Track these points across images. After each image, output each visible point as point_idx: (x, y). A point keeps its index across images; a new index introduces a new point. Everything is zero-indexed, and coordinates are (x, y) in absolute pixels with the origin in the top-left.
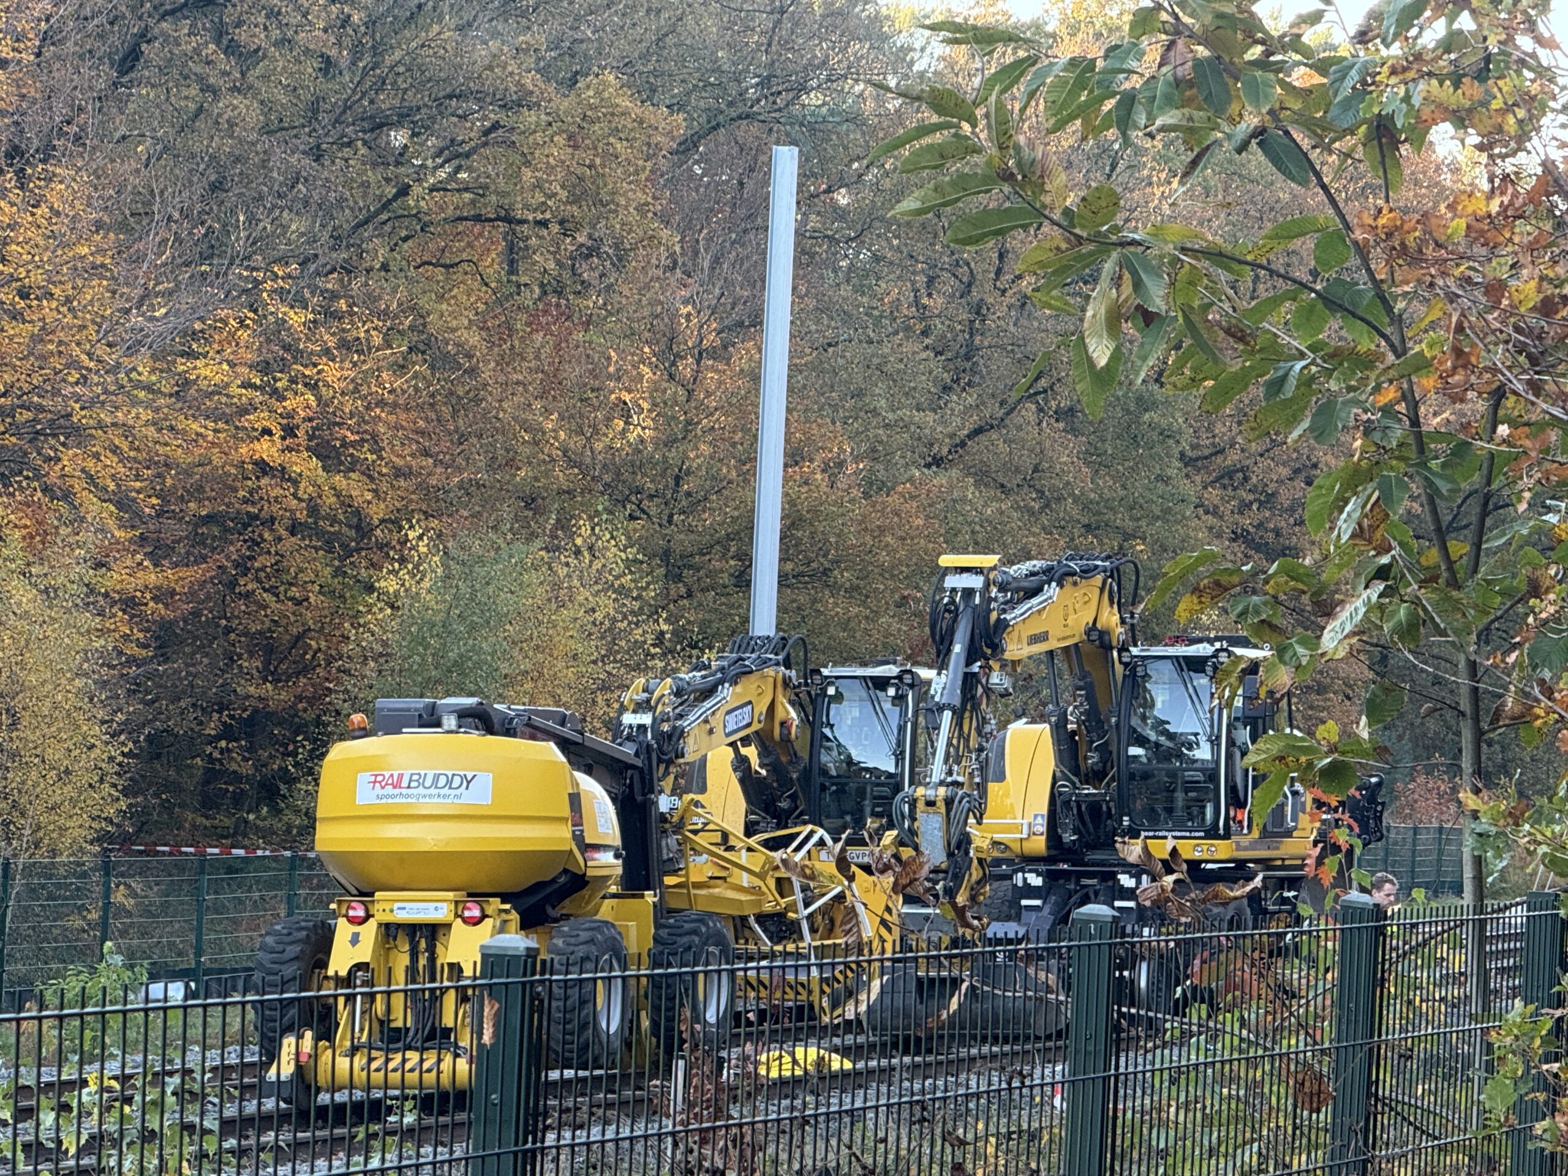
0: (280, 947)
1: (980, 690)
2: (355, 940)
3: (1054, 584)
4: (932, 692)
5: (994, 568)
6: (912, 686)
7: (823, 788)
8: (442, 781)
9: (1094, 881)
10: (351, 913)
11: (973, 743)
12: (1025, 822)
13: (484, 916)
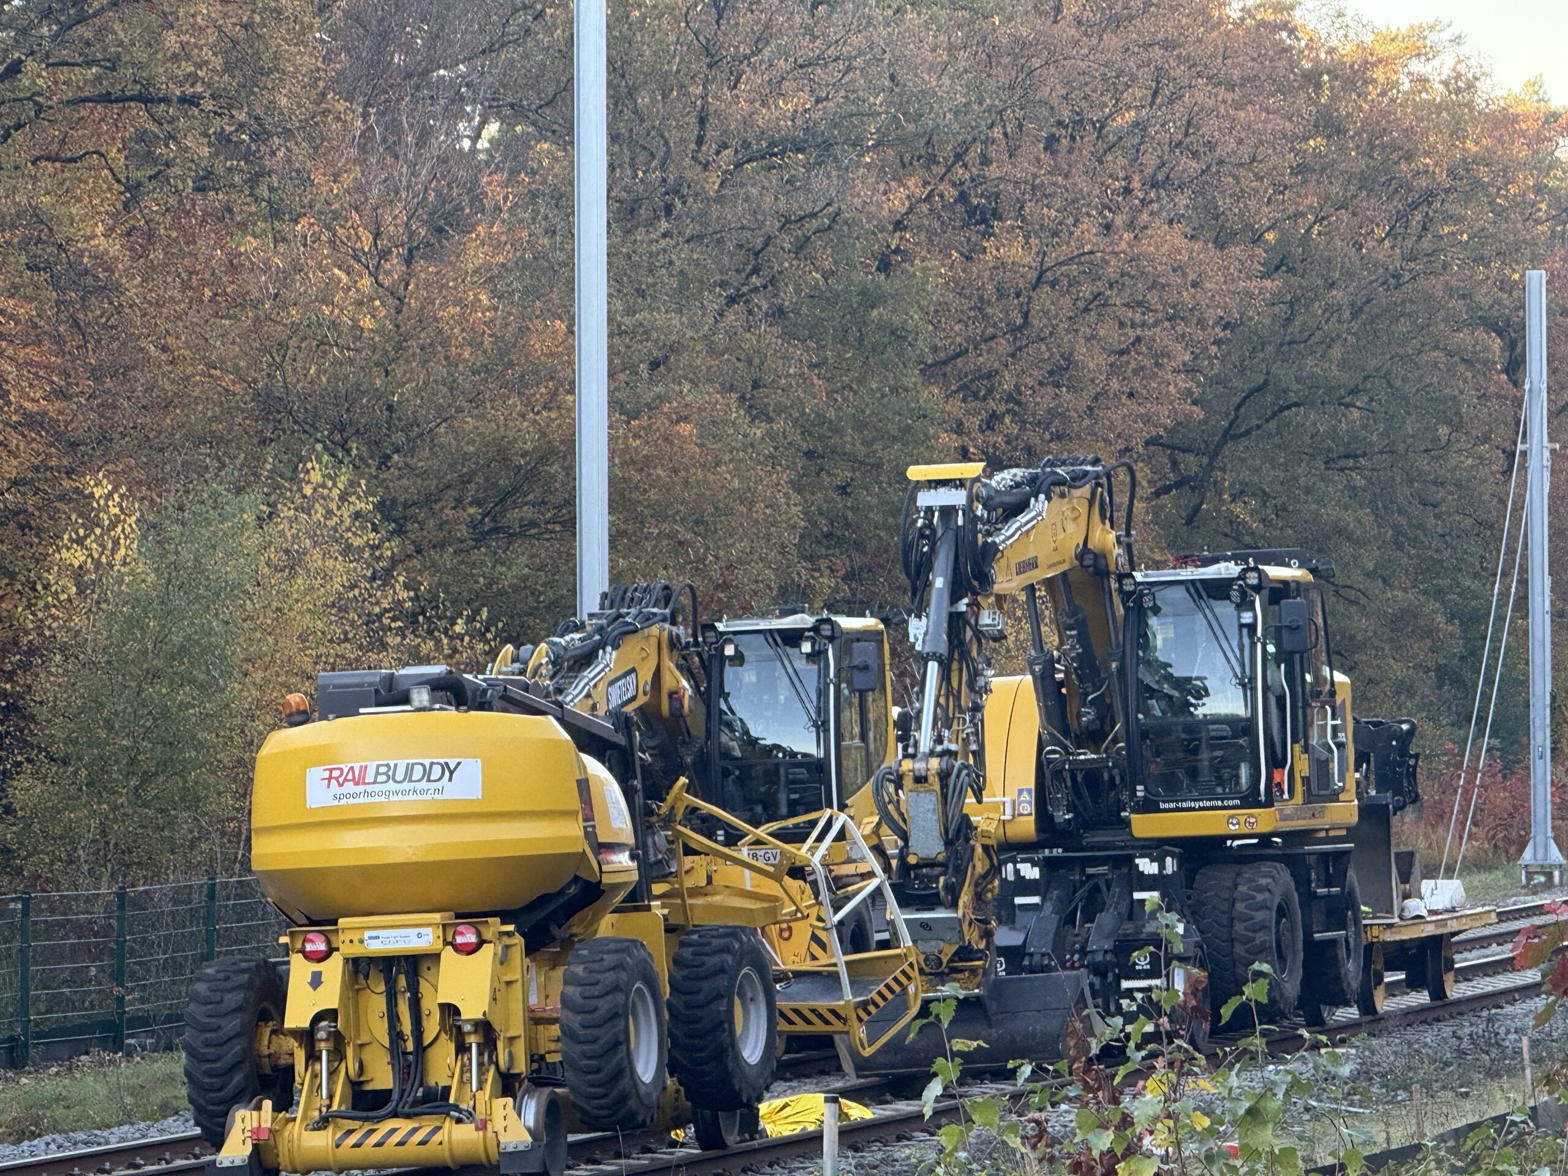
0: (217, 997)
1: (969, 633)
2: (316, 981)
3: (1042, 497)
4: (912, 639)
5: (977, 479)
6: (831, 639)
7: (726, 773)
8: (418, 772)
9: (1102, 869)
10: (309, 947)
11: (966, 701)
12: (1007, 799)
13: (481, 942)
